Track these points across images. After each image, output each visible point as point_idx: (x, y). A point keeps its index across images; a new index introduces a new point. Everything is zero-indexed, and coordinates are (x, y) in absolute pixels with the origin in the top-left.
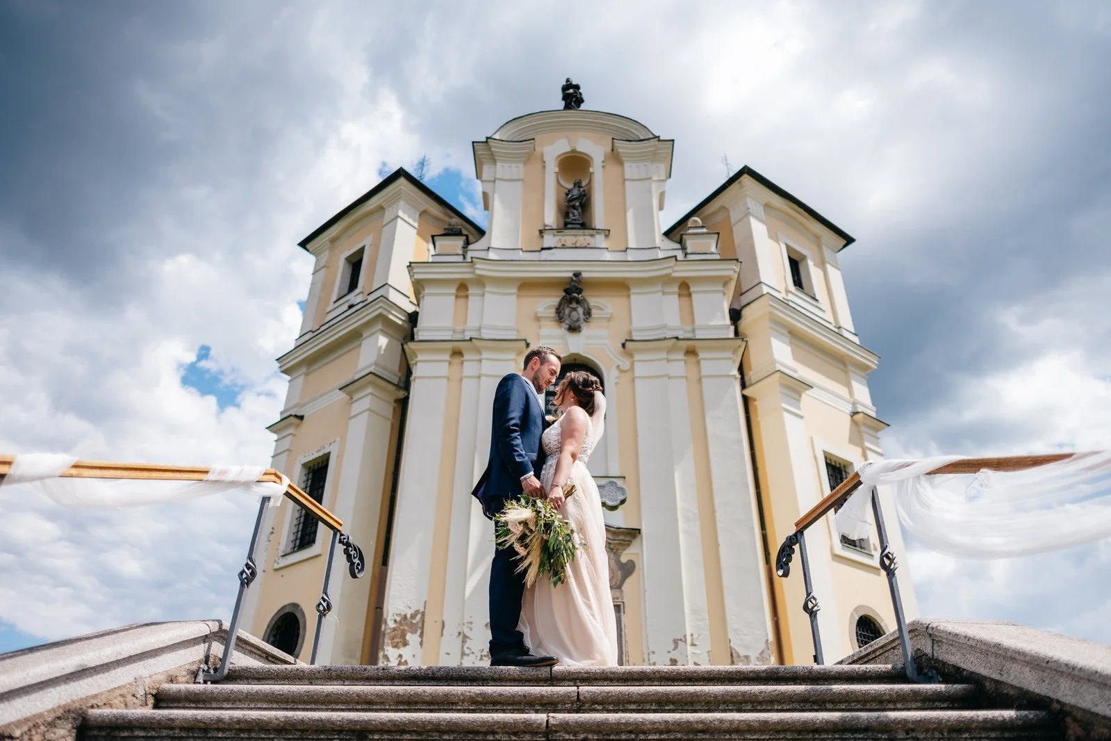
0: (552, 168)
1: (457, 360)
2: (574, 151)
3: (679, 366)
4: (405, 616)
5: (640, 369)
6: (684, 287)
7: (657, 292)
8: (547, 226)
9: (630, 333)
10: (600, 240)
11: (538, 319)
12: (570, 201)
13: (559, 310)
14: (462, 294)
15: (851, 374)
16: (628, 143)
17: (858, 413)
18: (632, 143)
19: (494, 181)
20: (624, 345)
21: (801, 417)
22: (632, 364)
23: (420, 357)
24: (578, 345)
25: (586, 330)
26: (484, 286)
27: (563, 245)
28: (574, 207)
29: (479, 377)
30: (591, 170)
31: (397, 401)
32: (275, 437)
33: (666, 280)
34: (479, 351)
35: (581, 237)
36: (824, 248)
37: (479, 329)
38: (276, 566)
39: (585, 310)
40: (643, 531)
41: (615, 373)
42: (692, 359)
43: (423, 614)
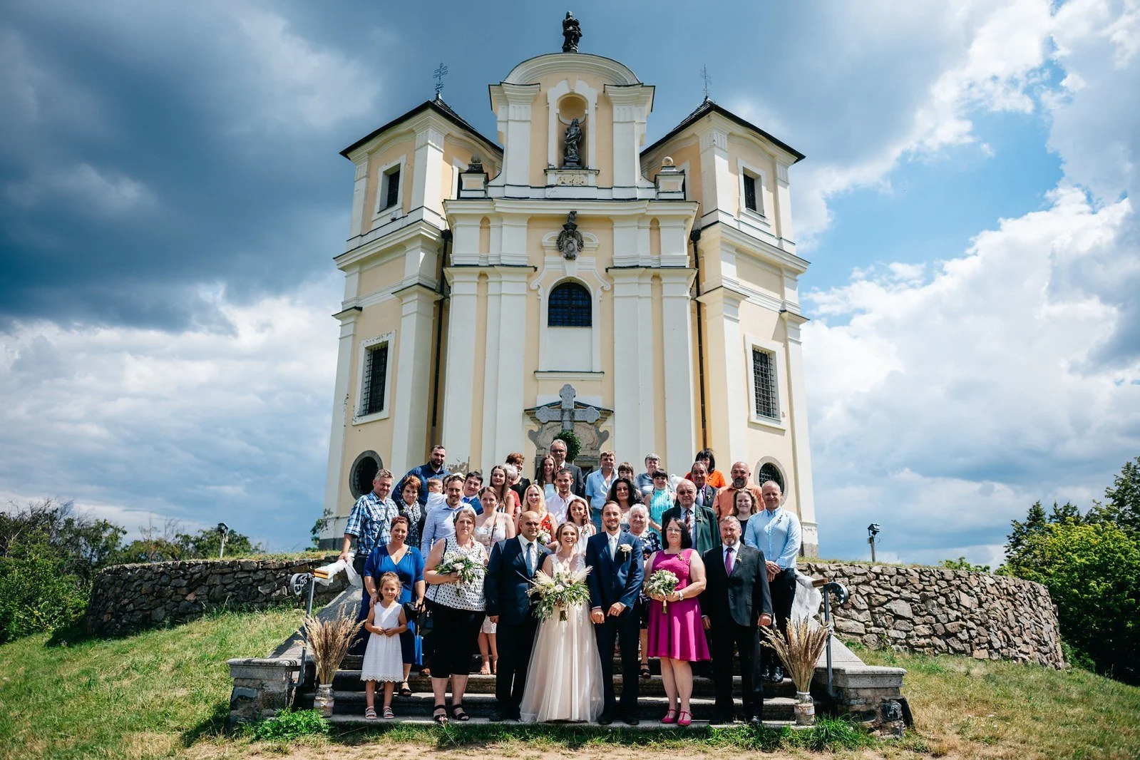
0: (554, 109)
1: (483, 280)
2: (572, 93)
3: (646, 289)
4: (456, 466)
5: (618, 290)
6: (655, 224)
7: (634, 226)
8: (550, 165)
9: (612, 260)
10: (591, 179)
11: (543, 248)
12: (569, 140)
13: (559, 241)
14: (485, 225)
15: (785, 278)
16: (616, 88)
17: (785, 311)
18: (620, 88)
19: (508, 122)
20: (607, 270)
21: (738, 321)
22: (613, 286)
23: (456, 279)
24: (574, 270)
25: (580, 258)
26: (502, 220)
27: (563, 183)
28: (572, 146)
29: (501, 295)
30: (586, 112)
31: (436, 302)
32: (339, 322)
33: (642, 217)
34: (499, 275)
35: (578, 177)
36: (777, 165)
37: (499, 256)
38: (354, 423)
39: (578, 241)
40: (616, 412)
41: (599, 292)
42: (656, 282)
43: (468, 465)
